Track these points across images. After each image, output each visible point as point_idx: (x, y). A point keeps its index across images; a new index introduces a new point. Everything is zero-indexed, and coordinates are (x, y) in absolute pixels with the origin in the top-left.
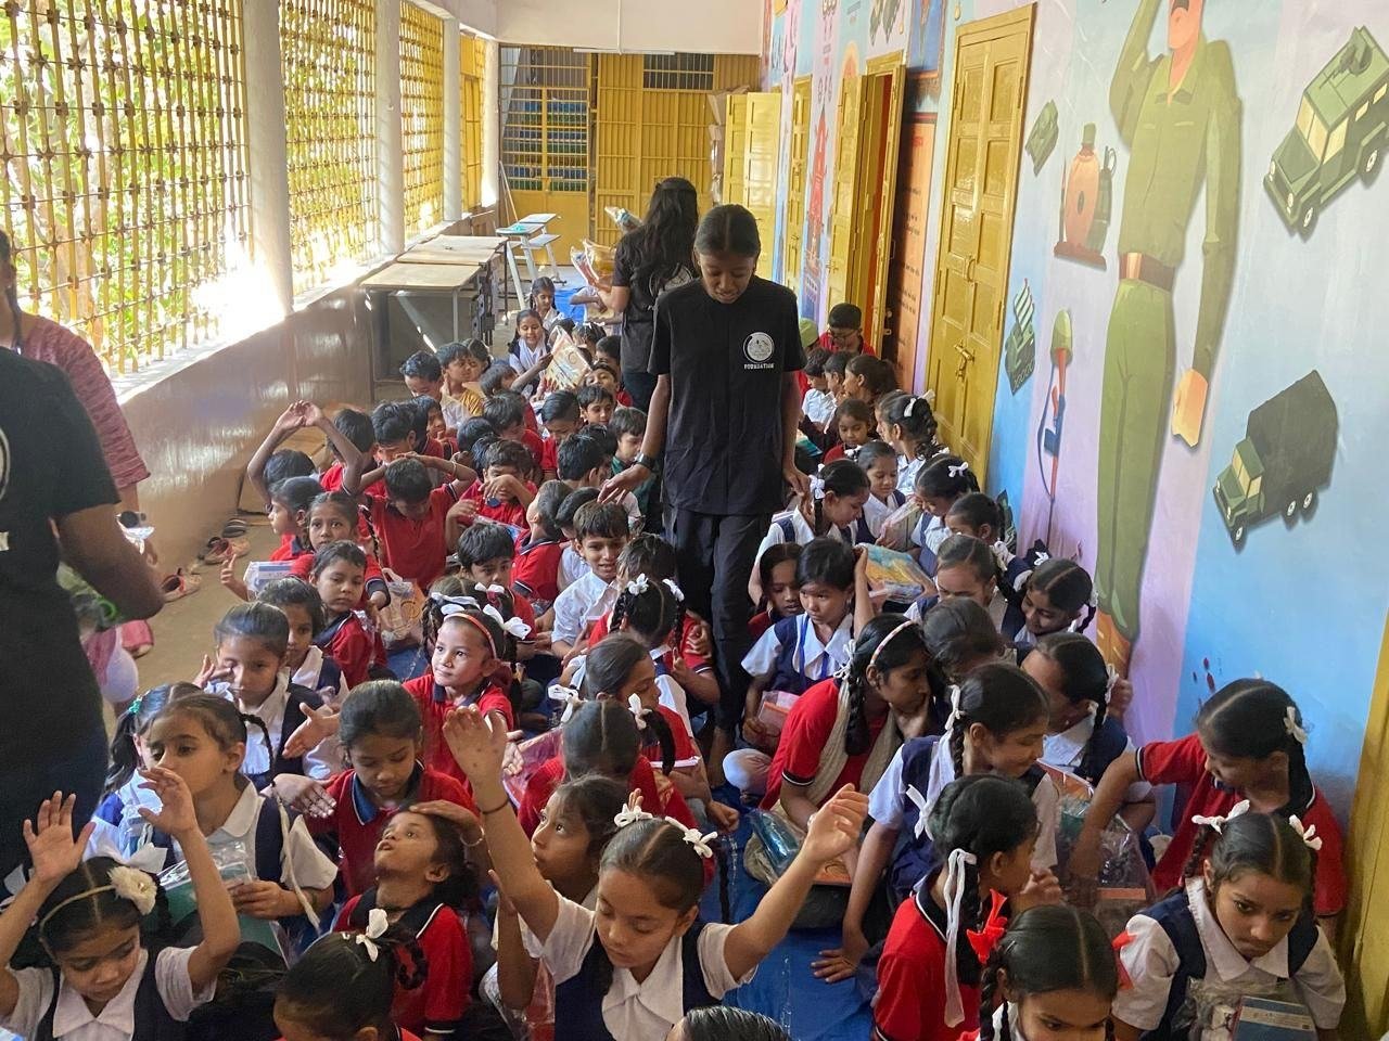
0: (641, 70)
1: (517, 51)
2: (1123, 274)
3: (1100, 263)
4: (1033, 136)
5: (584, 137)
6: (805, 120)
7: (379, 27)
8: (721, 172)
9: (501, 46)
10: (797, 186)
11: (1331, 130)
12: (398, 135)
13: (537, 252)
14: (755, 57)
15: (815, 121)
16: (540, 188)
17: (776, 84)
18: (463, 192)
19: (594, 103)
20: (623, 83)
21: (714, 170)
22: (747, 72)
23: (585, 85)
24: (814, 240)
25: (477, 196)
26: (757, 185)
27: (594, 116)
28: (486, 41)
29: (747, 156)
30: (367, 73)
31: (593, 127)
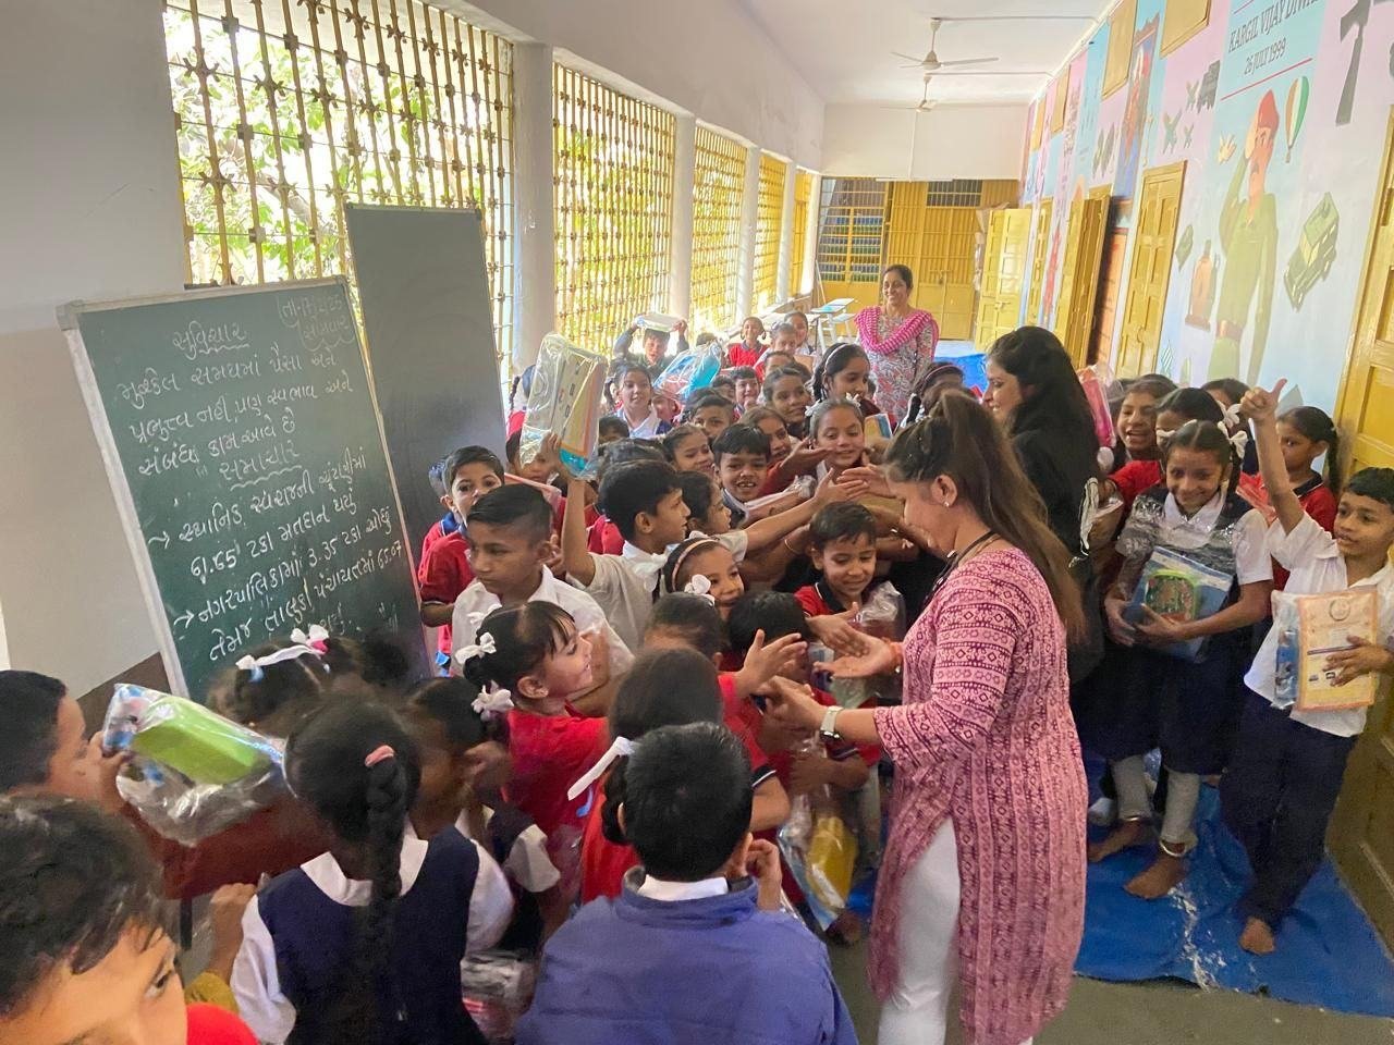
0: (925, 193)
1: (834, 181)
2: (1218, 334)
3: (1207, 327)
4: (1181, 244)
5: (879, 243)
6: (1046, 230)
7: (747, 173)
8: (981, 267)
9: (823, 178)
10: (1037, 278)
11: (1313, 248)
12: (752, 243)
13: (839, 326)
14: (1015, 181)
15: (1053, 231)
16: (843, 280)
17: (1029, 202)
18: (790, 283)
19: (888, 219)
20: (911, 203)
21: (977, 265)
22: (1008, 193)
23: (882, 205)
24: (1046, 318)
25: (798, 288)
26: (1008, 277)
27: (887, 227)
28: (813, 176)
29: (1002, 255)
30: (737, 205)
31: (886, 235)
